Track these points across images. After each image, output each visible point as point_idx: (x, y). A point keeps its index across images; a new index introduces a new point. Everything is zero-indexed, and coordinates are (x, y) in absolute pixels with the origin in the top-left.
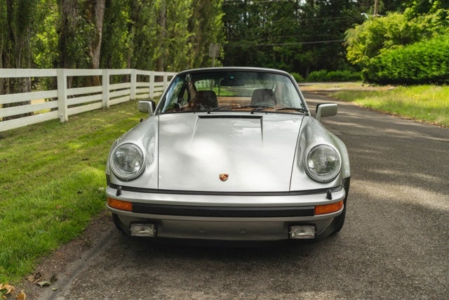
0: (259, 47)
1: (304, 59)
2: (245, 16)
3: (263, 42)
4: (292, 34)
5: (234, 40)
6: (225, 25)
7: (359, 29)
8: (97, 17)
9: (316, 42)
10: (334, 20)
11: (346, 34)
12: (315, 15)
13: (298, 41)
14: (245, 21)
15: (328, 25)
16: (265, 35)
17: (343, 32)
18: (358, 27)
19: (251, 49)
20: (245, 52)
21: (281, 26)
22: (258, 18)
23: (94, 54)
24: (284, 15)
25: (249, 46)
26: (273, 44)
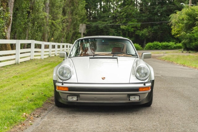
0: (111, 26)
1: (142, 34)
2: (101, 5)
3: (113, 22)
4: (133, 17)
5: (93, 21)
6: (87, 11)
7: (179, 14)
8: (9, 8)
9: (150, 23)
10: (162, 7)
11: (171, 17)
12: (149, 4)
13: (138, 22)
14: (101, 8)
15: (158, 11)
16: (114, 18)
17: (169, 15)
18: (178, 12)
19: (105, 27)
20: (101, 30)
21: (125, 12)
22: (110, 6)
23: (7, 31)
24: (127, 4)
25: (104, 25)
26: (120, 24)
